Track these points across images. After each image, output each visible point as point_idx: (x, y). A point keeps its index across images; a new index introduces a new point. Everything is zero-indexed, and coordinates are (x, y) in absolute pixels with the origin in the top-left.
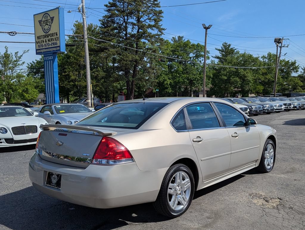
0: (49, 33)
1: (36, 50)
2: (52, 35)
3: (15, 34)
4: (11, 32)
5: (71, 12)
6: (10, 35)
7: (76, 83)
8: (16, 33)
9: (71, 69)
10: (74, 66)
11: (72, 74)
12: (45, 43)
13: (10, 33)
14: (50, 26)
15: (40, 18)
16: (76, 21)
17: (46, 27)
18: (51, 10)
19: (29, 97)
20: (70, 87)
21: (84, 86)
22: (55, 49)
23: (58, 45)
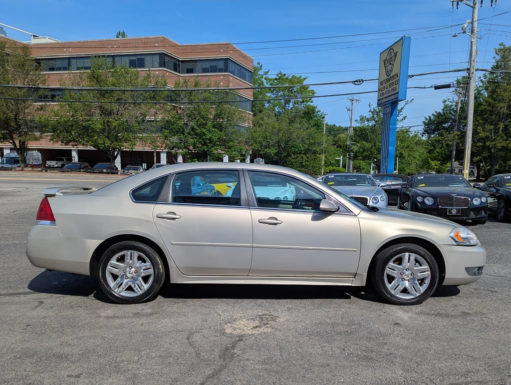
0: (391, 76)
1: (378, 100)
2: (393, 77)
3: (361, 82)
4: (357, 81)
5: (457, 36)
6: (356, 84)
7: (488, 143)
8: (363, 81)
9: (480, 121)
10: (487, 117)
11: (480, 130)
12: (386, 90)
13: (355, 82)
14: (393, 65)
15: (385, 56)
16: (500, 45)
17: (389, 67)
18: (396, 43)
19: (436, 165)
20: (477, 150)
21: (500, 147)
22: (393, 97)
23: (397, 91)
